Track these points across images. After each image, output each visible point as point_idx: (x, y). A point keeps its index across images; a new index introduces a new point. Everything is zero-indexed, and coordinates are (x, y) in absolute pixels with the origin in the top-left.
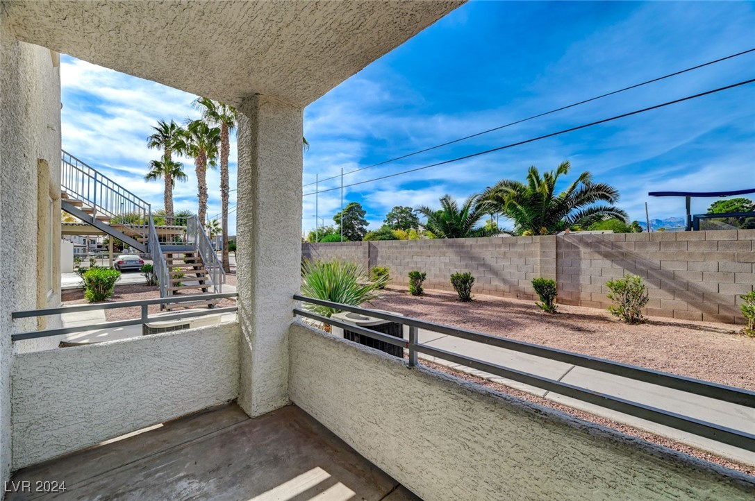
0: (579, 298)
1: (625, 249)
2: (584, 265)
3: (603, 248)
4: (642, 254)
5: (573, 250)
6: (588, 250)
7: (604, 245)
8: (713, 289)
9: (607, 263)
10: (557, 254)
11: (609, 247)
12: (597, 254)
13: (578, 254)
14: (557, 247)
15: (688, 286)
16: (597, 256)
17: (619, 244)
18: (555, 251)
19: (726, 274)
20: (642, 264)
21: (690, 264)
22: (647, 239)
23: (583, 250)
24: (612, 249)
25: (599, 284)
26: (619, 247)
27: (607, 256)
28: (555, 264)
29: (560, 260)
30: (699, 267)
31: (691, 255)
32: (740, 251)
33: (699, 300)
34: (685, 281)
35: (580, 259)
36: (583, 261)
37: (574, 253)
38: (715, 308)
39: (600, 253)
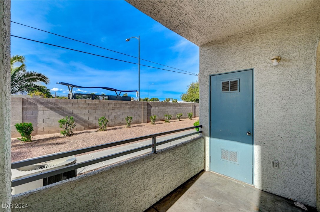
0: (37, 131)
1: (60, 105)
2: (40, 113)
3: (50, 105)
4: (66, 108)
5: (33, 106)
6: (42, 106)
7: (51, 104)
8: (87, 119)
9: (52, 112)
10: (23, 108)
11: (53, 105)
12: (47, 108)
13: (37, 108)
14: (22, 104)
15: (81, 119)
16: (47, 109)
17: (57, 103)
18: (22, 107)
19: (90, 114)
20: (66, 112)
21: (81, 111)
22: (68, 102)
23: (39, 106)
24: (54, 106)
25: (48, 123)
26: (57, 105)
27: (51, 109)
28: (21, 114)
29: (25, 112)
30: (84, 112)
31: (82, 108)
32: (93, 106)
33: (84, 123)
34: (80, 117)
35: (38, 111)
36: (39, 112)
37: (34, 107)
38: (88, 125)
39: (48, 108)
